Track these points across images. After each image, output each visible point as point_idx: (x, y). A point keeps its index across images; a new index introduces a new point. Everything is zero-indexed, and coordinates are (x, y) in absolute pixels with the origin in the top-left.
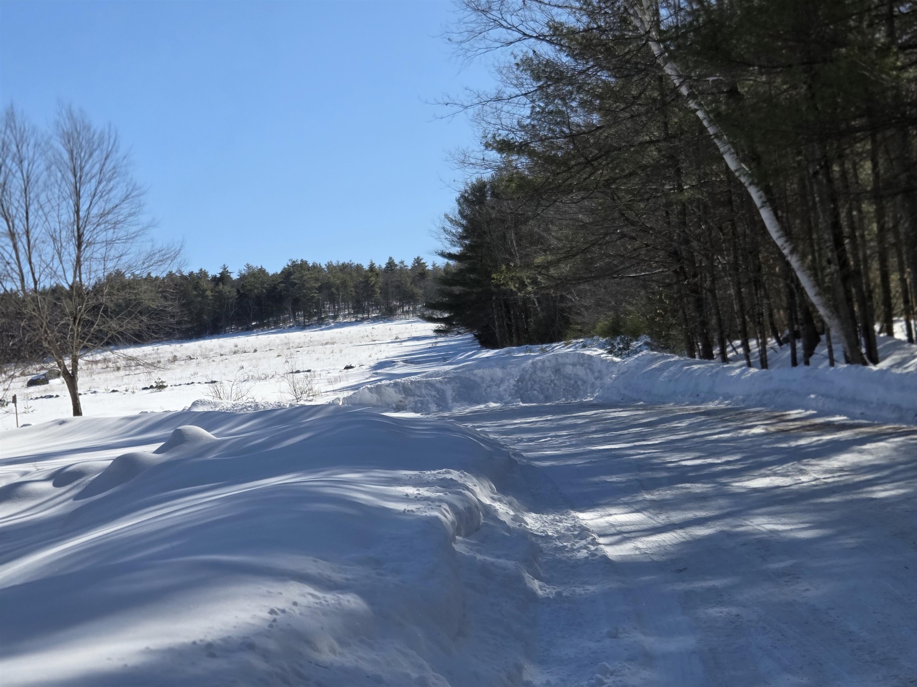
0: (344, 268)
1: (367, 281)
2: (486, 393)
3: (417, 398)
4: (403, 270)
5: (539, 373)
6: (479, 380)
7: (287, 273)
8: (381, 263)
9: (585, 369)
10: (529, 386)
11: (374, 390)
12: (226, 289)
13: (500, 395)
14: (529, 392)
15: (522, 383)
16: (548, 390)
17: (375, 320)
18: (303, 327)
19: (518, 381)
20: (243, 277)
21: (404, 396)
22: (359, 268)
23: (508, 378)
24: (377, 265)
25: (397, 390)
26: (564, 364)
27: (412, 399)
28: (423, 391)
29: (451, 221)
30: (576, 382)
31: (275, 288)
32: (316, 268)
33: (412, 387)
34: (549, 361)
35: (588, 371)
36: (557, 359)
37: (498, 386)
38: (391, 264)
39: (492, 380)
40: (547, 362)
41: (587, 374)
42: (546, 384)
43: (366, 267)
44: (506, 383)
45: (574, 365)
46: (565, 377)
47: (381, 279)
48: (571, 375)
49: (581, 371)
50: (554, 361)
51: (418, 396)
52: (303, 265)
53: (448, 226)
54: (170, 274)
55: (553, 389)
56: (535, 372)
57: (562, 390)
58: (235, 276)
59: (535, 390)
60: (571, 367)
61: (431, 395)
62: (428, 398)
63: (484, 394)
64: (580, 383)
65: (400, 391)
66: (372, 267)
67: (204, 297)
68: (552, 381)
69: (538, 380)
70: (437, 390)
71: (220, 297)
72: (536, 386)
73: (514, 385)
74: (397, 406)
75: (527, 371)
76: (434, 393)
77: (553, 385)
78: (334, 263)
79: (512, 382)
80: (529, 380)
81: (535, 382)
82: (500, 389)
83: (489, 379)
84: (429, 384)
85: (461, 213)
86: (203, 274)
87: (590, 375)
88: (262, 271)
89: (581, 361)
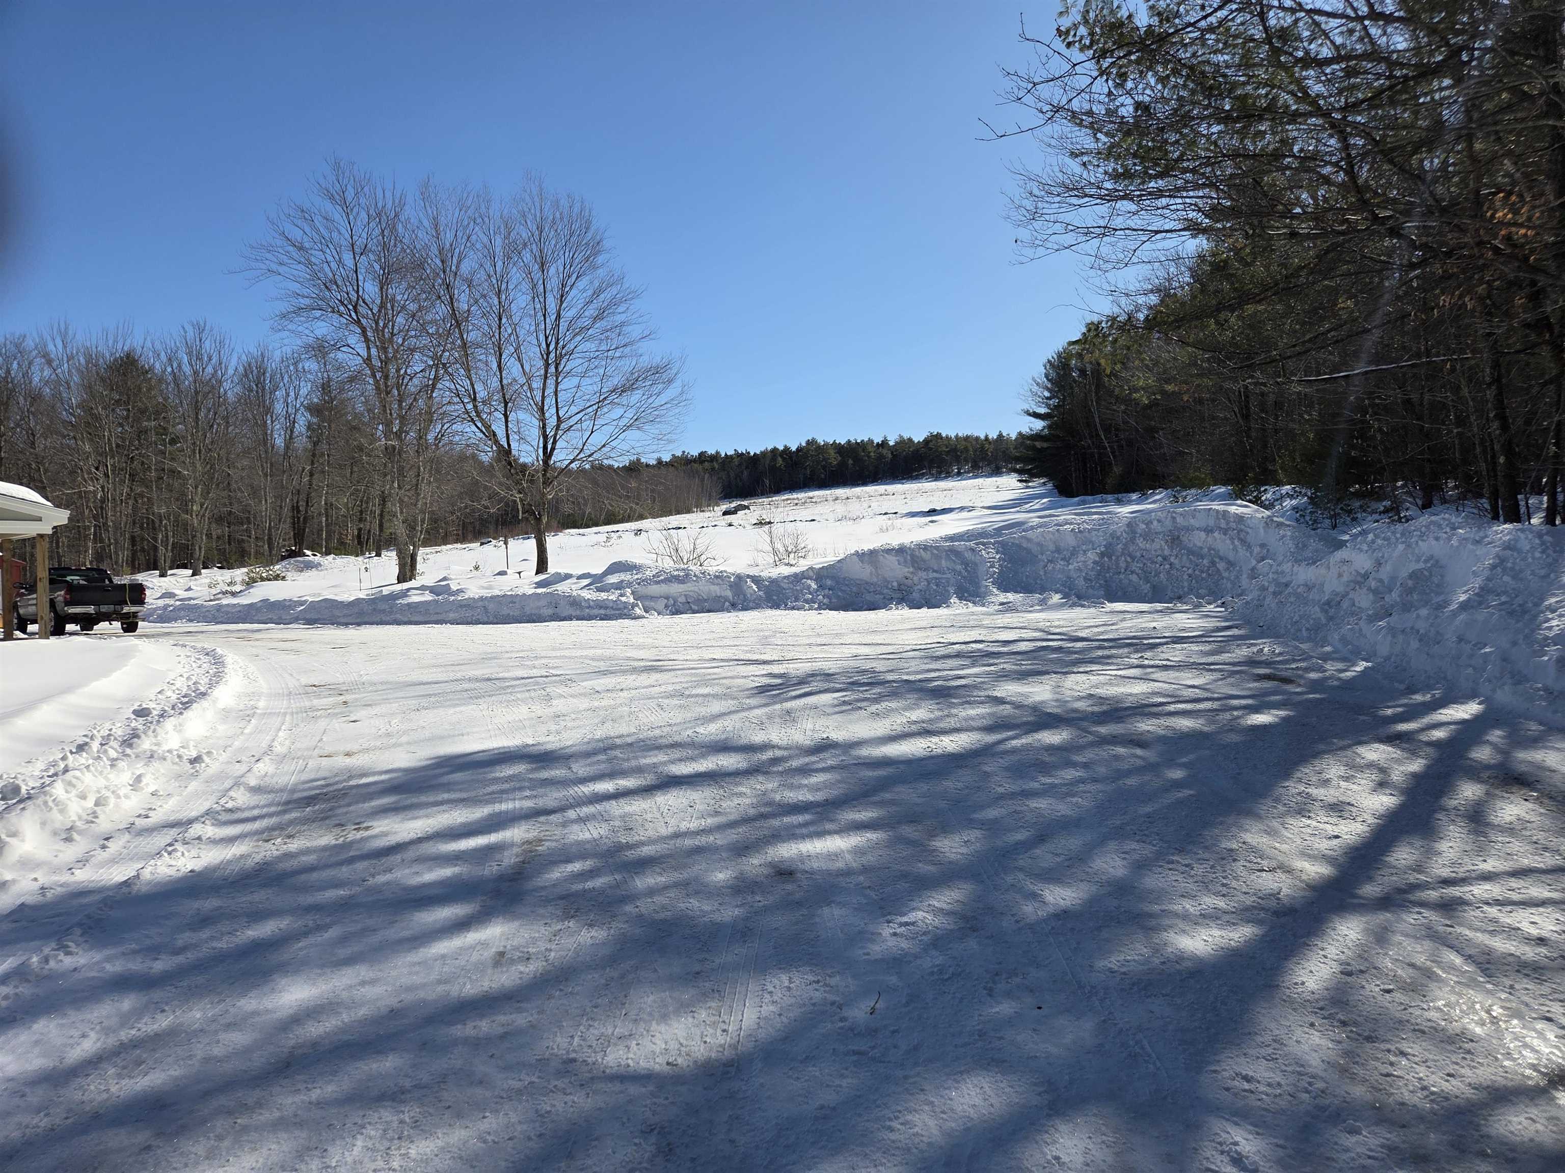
0: (967, 439)
1: (982, 447)
2: (1045, 572)
3: (932, 575)
4: (1008, 440)
5: (1141, 543)
6: (1035, 549)
7: (927, 441)
8: (993, 435)
9: (1232, 539)
10: (1123, 565)
11: (866, 558)
12: (885, 452)
13: (1069, 578)
14: (1122, 576)
15: (1110, 558)
16: (1158, 574)
17: (986, 476)
18: (937, 479)
19: (1102, 555)
20: (897, 443)
21: (911, 570)
22: (977, 438)
23: (1084, 547)
24: (990, 437)
25: (902, 560)
26: (1189, 529)
27: (923, 574)
28: (944, 563)
29: (1038, 384)
30: (1213, 563)
31: (918, 450)
32: (948, 438)
33: (926, 555)
34: (1159, 521)
35: (1236, 542)
36: (1174, 518)
37: (1067, 561)
38: (1000, 435)
39: (1058, 550)
40: (1155, 523)
41: (1235, 549)
42: (1153, 562)
43: (982, 437)
44: (1081, 558)
45: (1208, 531)
46: (1191, 552)
47: (992, 446)
48: (1201, 548)
49: (1222, 544)
50: (1168, 523)
51: (934, 571)
52: (939, 436)
53: (1035, 388)
54: (849, 441)
55: (1168, 572)
56: (1133, 540)
57: (1186, 577)
58: (891, 443)
59: (1132, 572)
60: (1203, 535)
61: (954, 570)
62: (949, 576)
63: (1042, 573)
64: (1221, 566)
65: (905, 561)
66: (987, 437)
67: (869, 457)
68: (1165, 558)
69: (1138, 554)
70: (966, 564)
71: (881, 457)
72: (1136, 566)
73: (1095, 562)
74: (900, 585)
75: (1118, 538)
76: (959, 567)
77: (1167, 566)
78: (960, 435)
79: (1092, 556)
80: (1123, 554)
81: (1133, 558)
82: (1071, 567)
83: (1052, 547)
84: (952, 551)
85: (1047, 376)
86: (871, 441)
87: (1242, 552)
88: (910, 440)
89: (1223, 525)
